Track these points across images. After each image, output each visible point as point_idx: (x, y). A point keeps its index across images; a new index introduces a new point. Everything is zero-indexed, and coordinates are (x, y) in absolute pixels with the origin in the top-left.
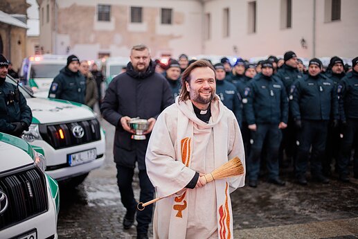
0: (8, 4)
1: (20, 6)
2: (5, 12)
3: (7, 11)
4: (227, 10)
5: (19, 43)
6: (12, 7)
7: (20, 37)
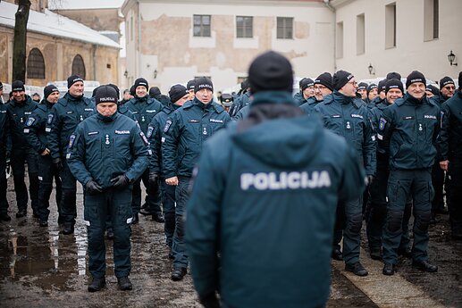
0: (97, 18)
1: (111, 20)
2: (92, 29)
3: (95, 27)
4: (362, 17)
5: (109, 66)
6: (101, 22)
7: (109, 60)
